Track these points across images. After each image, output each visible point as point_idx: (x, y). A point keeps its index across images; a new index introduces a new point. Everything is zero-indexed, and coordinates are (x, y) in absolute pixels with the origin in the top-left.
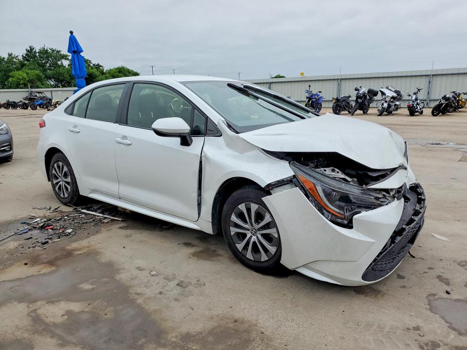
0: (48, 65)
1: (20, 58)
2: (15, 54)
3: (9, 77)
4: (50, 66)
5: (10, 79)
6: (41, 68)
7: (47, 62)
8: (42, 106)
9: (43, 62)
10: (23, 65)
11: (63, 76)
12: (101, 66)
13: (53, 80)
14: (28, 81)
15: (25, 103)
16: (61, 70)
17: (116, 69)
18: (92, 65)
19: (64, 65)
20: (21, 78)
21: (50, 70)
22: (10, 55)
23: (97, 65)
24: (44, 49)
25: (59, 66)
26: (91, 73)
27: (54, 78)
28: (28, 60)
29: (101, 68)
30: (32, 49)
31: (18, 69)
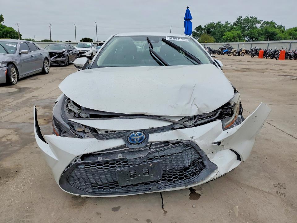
0: (247, 28)
1: (232, 24)
2: (229, 22)
3: (223, 36)
4: (248, 28)
5: (223, 37)
6: (242, 30)
7: (247, 26)
8: (227, 53)
9: (245, 26)
10: (232, 28)
11: (254, 34)
12: (283, 27)
13: (248, 37)
14: (232, 38)
15: (219, 51)
16: (254, 31)
17: (294, 28)
18: (276, 26)
19: (257, 27)
20: (229, 36)
21: (247, 30)
22: (226, 22)
23: (280, 26)
24: (247, 17)
25: (254, 28)
26: (274, 32)
27: (248, 36)
28: (236, 25)
29: (283, 28)
30: (240, 18)
31: (229, 31)
